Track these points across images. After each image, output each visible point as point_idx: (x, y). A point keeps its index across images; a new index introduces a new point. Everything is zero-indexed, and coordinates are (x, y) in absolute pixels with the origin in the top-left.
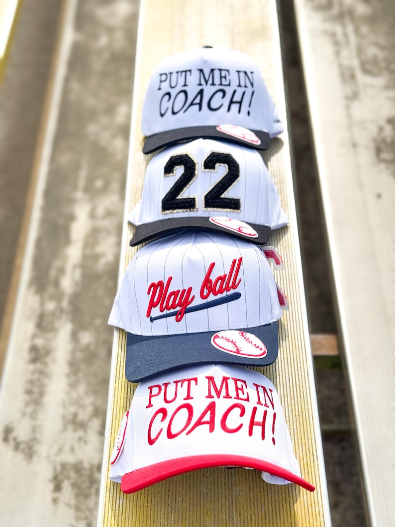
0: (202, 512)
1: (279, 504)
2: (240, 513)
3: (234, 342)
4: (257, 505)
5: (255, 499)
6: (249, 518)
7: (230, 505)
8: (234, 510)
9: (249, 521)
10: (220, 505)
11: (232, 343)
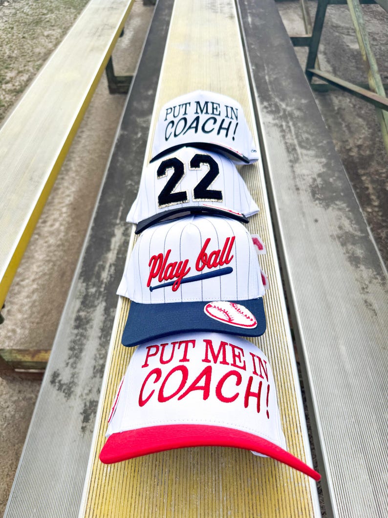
0: (189, 485)
1: (265, 479)
2: (226, 487)
3: (226, 311)
4: (244, 479)
5: (242, 472)
6: (235, 493)
7: (217, 478)
8: (221, 484)
9: (236, 497)
10: (206, 478)
11: (224, 312)
